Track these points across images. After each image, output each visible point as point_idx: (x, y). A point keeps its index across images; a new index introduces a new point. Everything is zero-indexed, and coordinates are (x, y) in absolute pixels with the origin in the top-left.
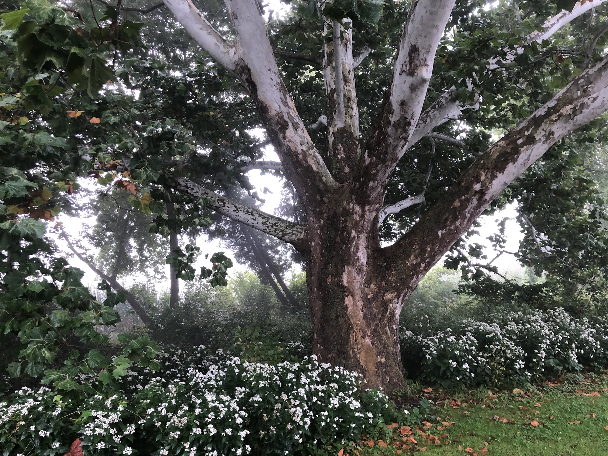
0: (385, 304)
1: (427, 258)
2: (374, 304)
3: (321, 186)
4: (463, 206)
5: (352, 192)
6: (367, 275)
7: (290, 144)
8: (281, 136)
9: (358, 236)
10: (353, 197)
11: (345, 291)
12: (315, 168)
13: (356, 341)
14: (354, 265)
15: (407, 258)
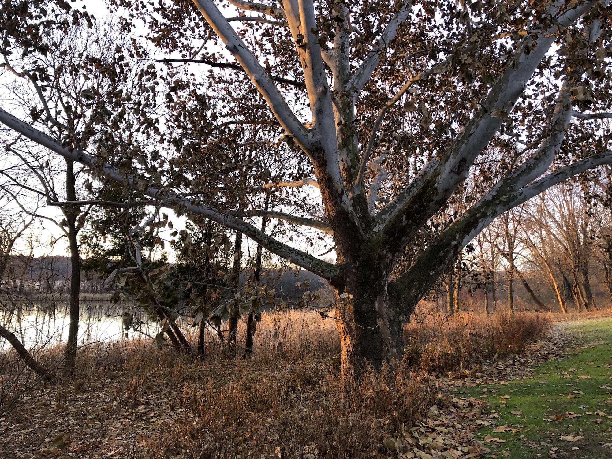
0: (400, 323)
2: (394, 324)
4: (445, 256)
5: (385, 242)
6: (389, 303)
7: (344, 206)
8: (338, 200)
10: (387, 247)
11: (377, 315)
12: (357, 225)
13: (388, 350)
14: (383, 295)
15: (411, 291)
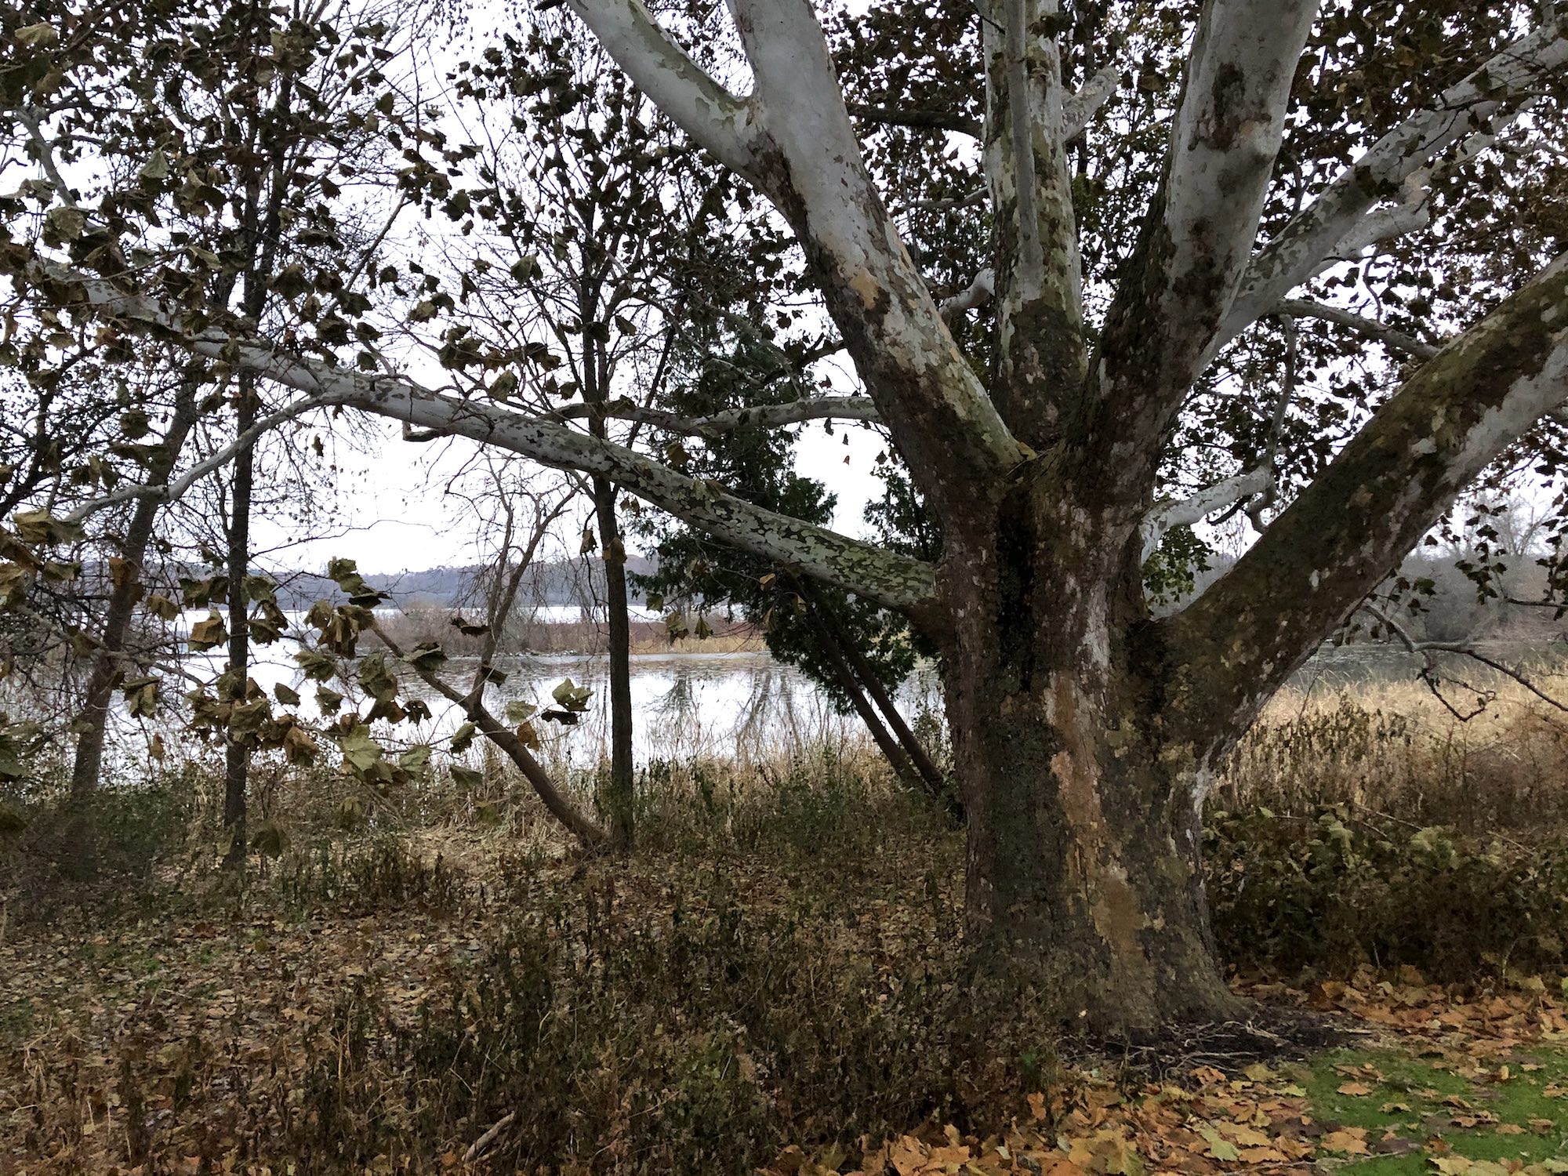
0: (1163, 774)
1: (1278, 648)
2: (1131, 773)
3: (981, 460)
4: (1382, 503)
5: (1064, 472)
6: (1110, 696)
7: (894, 352)
8: (870, 331)
9: (1085, 592)
10: (1069, 486)
11: (1051, 739)
12: (961, 412)
13: (1083, 871)
14: (1075, 668)
15: (1222, 648)
